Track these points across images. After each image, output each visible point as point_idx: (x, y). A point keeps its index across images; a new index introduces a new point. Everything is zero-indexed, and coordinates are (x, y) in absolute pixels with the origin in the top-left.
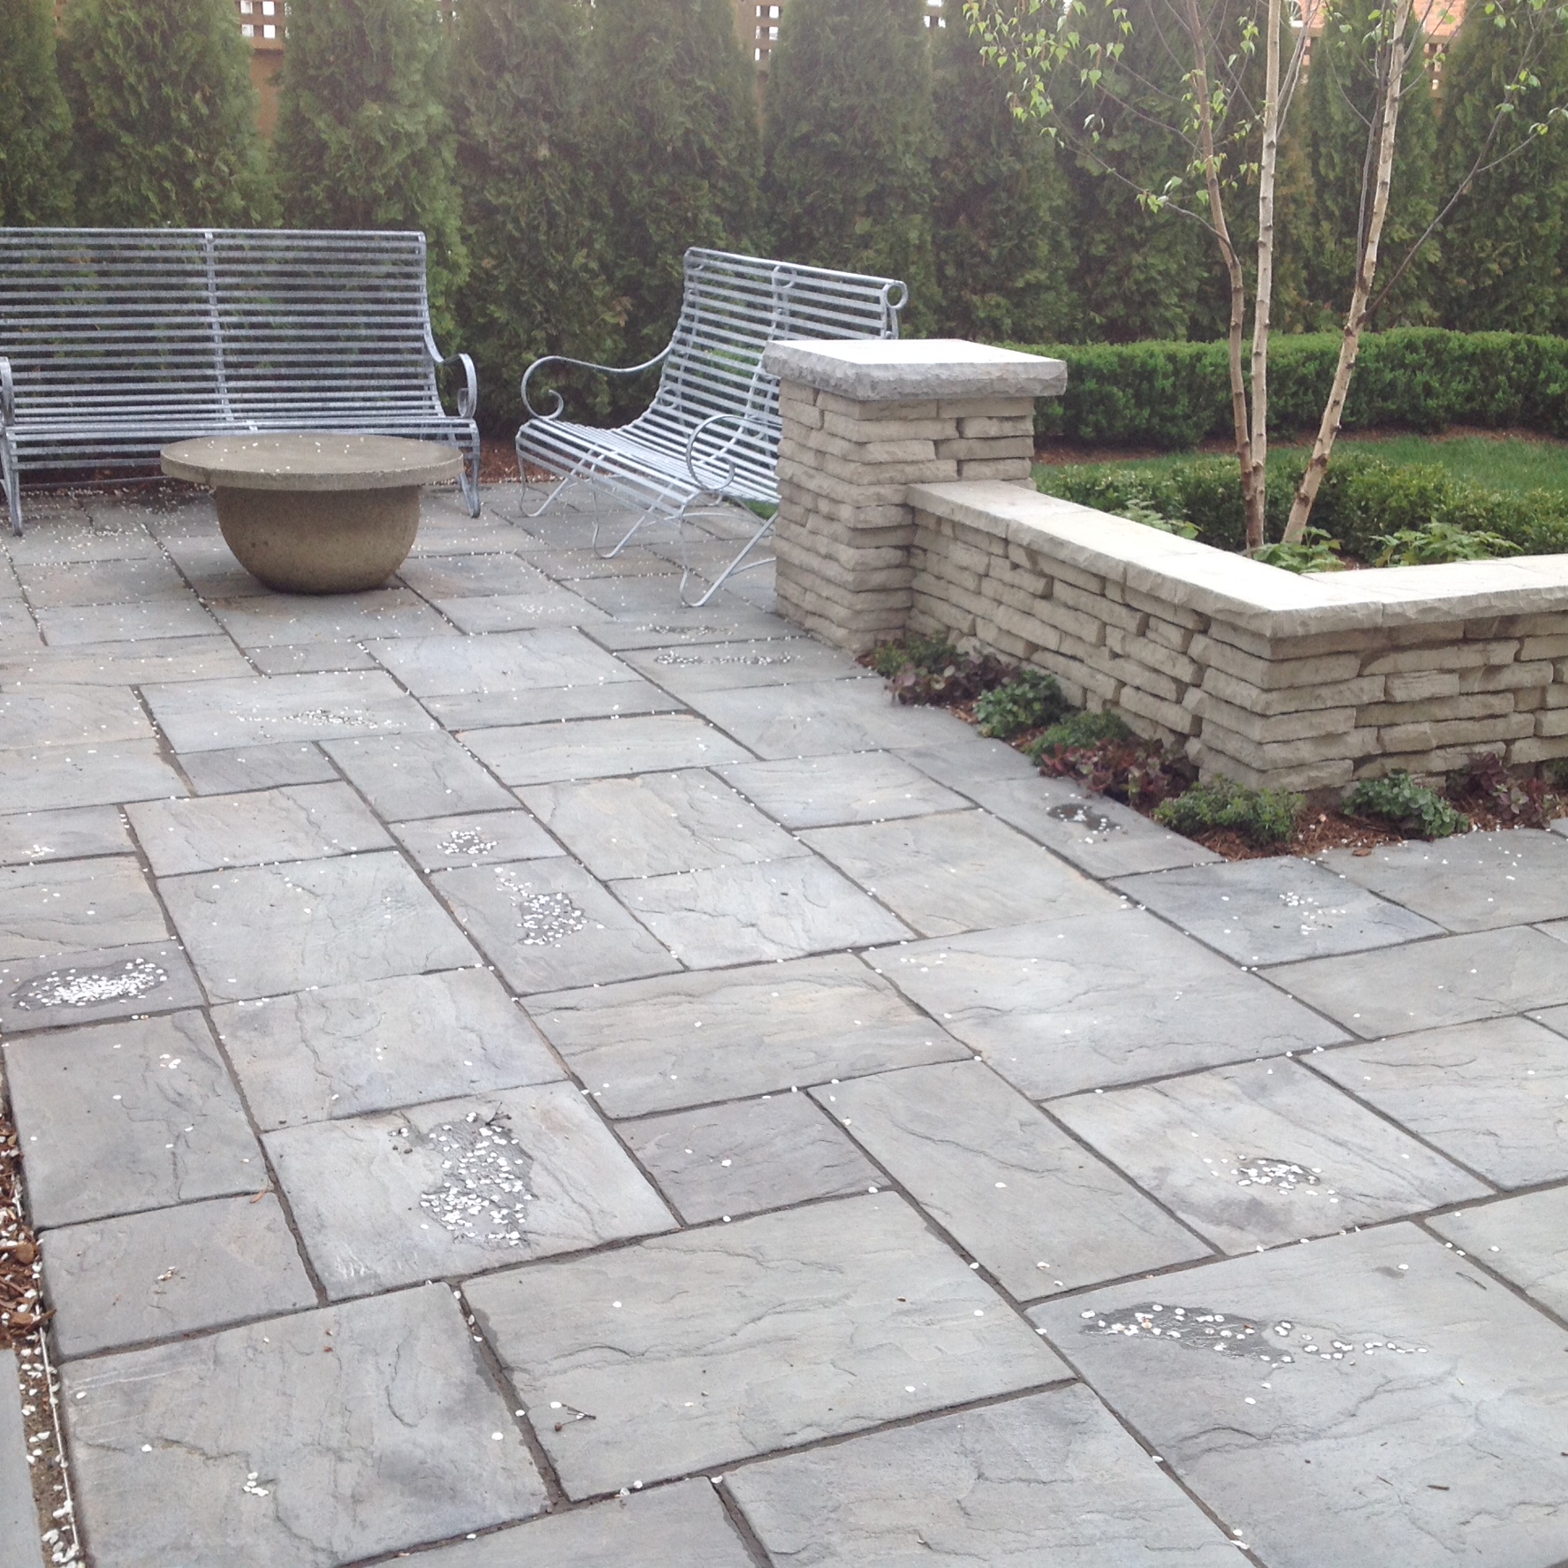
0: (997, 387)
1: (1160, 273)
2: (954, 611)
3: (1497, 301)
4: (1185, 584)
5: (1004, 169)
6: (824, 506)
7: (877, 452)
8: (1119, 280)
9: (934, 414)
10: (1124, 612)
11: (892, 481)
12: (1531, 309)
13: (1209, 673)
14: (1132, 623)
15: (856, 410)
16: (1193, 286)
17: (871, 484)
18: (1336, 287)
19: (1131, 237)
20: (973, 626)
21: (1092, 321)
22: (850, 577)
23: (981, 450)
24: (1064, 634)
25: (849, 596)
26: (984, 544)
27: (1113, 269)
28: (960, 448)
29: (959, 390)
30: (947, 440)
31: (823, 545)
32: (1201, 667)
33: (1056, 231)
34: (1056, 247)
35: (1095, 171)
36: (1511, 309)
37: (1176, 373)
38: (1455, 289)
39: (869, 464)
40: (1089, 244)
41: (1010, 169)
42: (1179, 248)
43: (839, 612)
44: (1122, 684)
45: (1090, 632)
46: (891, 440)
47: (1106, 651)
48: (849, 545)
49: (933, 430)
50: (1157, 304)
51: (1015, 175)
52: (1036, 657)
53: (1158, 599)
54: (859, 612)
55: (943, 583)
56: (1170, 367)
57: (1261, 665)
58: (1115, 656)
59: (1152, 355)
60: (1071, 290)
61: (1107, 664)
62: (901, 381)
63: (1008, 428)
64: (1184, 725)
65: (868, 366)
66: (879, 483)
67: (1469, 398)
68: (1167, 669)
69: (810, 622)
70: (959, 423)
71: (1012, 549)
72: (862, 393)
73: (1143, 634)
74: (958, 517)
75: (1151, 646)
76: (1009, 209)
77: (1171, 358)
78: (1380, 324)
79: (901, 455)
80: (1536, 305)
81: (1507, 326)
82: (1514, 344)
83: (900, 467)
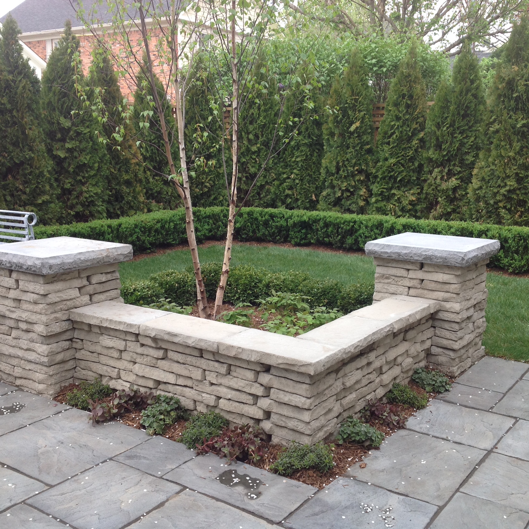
0: (105, 260)
1: (94, 194)
2: (105, 368)
3: (210, 196)
4: (258, 352)
5: (27, 156)
6: (23, 326)
7: (53, 298)
8: (77, 197)
9: (77, 276)
10: (216, 364)
11: (61, 310)
12: (221, 198)
13: (272, 390)
14: (223, 369)
15: (41, 280)
16: (106, 198)
17: (52, 313)
18: (156, 194)
19: (80, 181)
20: (119, 373)
21: (69, 214)
22: (45, 360)
23: (99, 288)
24: (179, 375)
25: (45, 368)
26: (123, 336)
27: (75, 193)
28: (90, 289)
29: (89, 264)
30: (84, 286)
31: (24, 344)
32: (268, 389)
33: (50, 179)
34: (51, 186)
35: (62, 156)
36: (215, 199)
37: (112, 232)
38: (196, 193)
39: (51, 304)
40: (63, 184)
41: (30, 156)
42: (100, 184)
43: (39, 376)
44: (219, 398)
45: (197, 374)
46: (59, 291)
47: (207, 382)
48: (42, 343)
49: (78, 283)
50: (95, 205)
51: (32, 159)
52: (161, 387)
53: (240, 359)
54: (51, 376)
55: (95, 355)
56: (110, 230)
57: (304, 386)
58: (212, 384)
59: (102, 226)
60: (59, 202)
61: (209, 389)
62: (63, 264)
63: (109, 277)
64: (259, 415)
65: (46, 258)
66: (55, 312)
67: (210, 231)
68: (247, 390)
69: (18, 382)
70: (88, 278)
71: (140, 338)
72: (45, 272)
73: (229, 374)
74: (105, 325)
75: (235, 379)
76: (31, 172)
77: (109, 226)
78: (172, 207)
79: (65, 297)
80: (223, 197)
81: (215, 204)
82: (222, 211)
83: (65, 302)
